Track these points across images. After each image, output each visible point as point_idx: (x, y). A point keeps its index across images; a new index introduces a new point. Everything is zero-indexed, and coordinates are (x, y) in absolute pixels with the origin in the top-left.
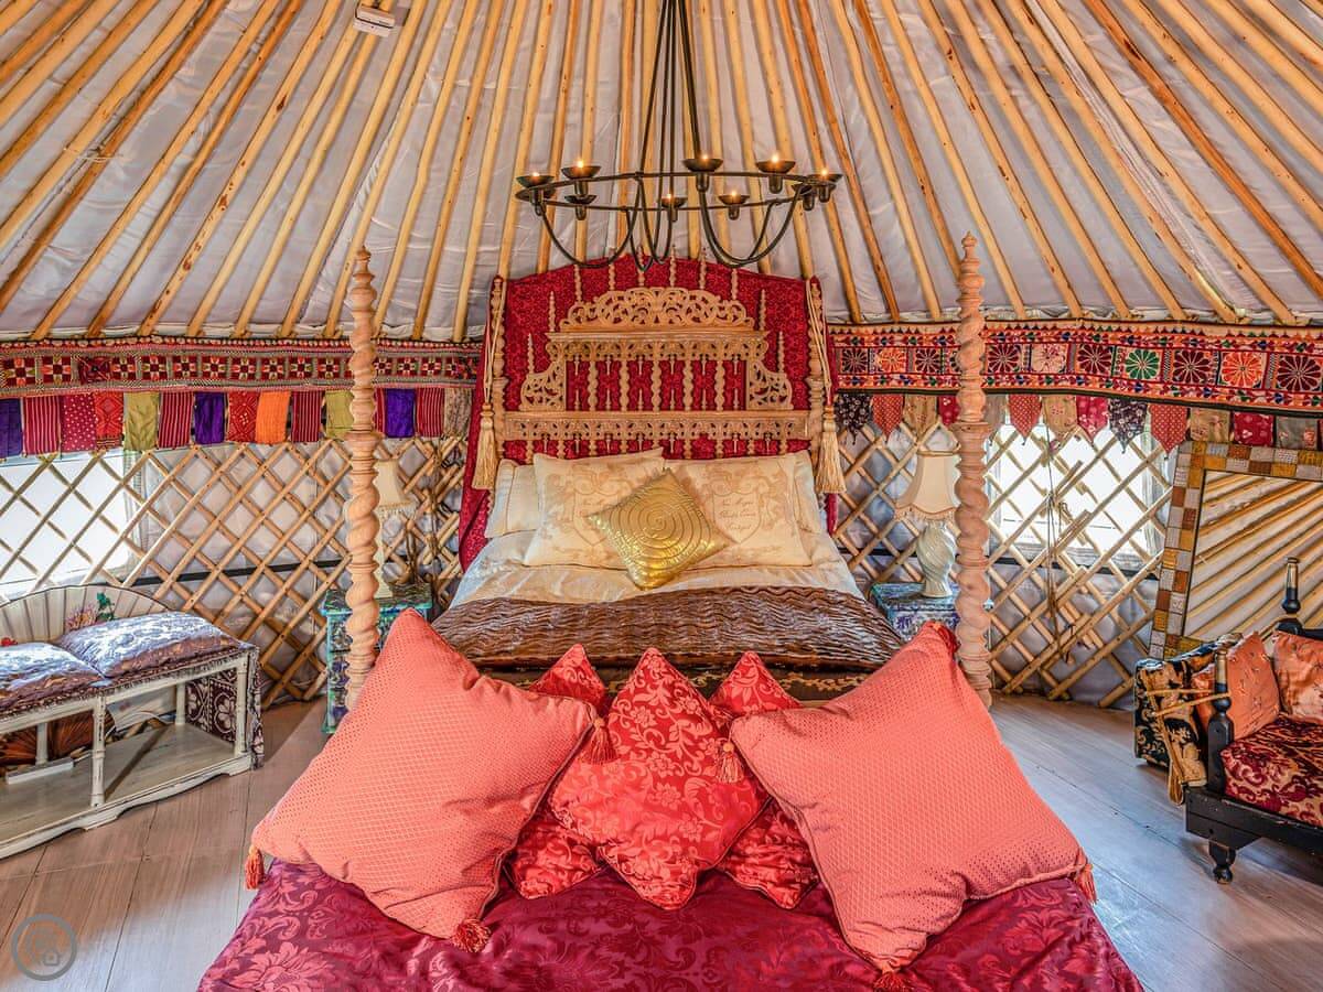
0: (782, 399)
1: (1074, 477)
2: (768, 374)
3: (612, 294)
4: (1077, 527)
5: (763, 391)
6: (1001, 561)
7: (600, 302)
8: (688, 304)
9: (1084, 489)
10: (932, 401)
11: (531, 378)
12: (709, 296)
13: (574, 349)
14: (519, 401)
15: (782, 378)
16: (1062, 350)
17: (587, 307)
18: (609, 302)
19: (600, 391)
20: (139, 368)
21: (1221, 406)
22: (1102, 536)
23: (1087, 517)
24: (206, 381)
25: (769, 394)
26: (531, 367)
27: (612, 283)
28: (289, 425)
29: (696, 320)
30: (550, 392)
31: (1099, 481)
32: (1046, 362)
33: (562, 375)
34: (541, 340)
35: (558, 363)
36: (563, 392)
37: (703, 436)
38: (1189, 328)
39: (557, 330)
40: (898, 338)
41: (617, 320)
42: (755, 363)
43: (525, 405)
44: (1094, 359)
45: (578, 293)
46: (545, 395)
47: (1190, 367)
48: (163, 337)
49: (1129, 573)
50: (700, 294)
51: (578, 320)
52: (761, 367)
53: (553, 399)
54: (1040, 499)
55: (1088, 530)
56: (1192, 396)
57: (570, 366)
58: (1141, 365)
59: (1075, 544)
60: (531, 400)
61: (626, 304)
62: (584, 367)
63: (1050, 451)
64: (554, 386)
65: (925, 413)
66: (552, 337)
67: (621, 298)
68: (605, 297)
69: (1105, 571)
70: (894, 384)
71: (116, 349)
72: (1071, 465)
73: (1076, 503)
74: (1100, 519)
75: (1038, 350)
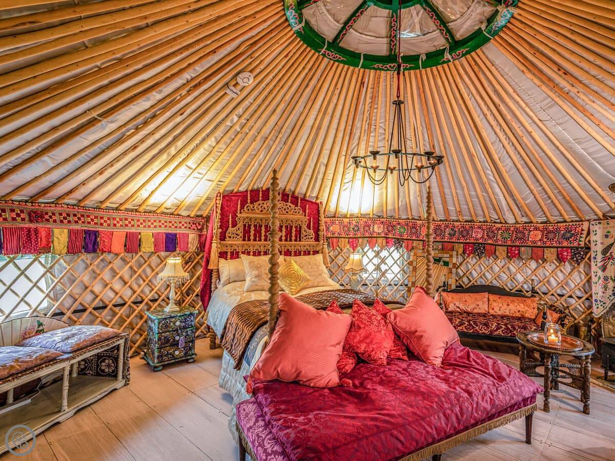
0: (311, 238)
1: (383, 261)
2: (308, 230)
3: (261, 202)
4: (383, 274)
5: (306, 236)
6: (363, 285)
7: (256, 204)
8: (285, 207)
9: (386, 264)
10: (347, 240)
11: (230, 229)
12: (291, 205)
13: (246, 220)
14: (226, 238)
15: (312, 231)
16: (382, 226)
17: (251, 206)
18: (259, 205)
19: (255, 235)
20: (57, 217)
21: (421, 240)
22: (390, 276)
23: (386, 270)
24: (89, 225)
26: (230, 225)
27: (260, 198)
28: (125, 246)
29: (287, 212)
30: (237, 234)
31: (390, 261)
32: (377, 229)
33: (242, 230)
34: (234, 216)
35: (240, 225)
36: (241, 235)
37: (288, 250)
38: (413, 221)
39: (241, 213)
40: (337, 222)
41: (262, 211)
42: (304, 227)
44: (390, 228)
45: (249, 201)
46: (235, 236)
47: (414, 231)
48: (67, 205)
49: (396, 285)
50: (289, 204)
51: (248, 210)
52: (306, 228)
53: (238, 237)
54: (374, 267)
55: (386, 275)
56: (414, 238)
57: (245, 226)
58: (402, 230)
59: (383, 278)
60: (230, 237)
61: (265, 206)
62: (250, 226)
63: (377, 254)
64: (238, 232)
65: (345, 243)
66: (239, 215)
67: (263, 204)
68: (258, 203)
69: (390, 285)
70: (336, 235)
71: (46, 209)
72: (383, 257)
73: (383, 267)
74: (390, 272)
75: (376, 226)
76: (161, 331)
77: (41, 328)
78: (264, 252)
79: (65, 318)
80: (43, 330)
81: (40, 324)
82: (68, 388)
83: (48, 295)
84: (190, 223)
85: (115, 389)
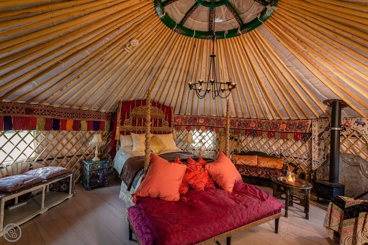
0: (167, 125)
1: (203, 138)
2: (165, 121)
3: (141, 106)
4: (203, 144)
5: (164, 124)
6: (193, 150)
7: (139, 107)
8: (154, 109)
9: (205, 139)
10: (185, 126)
11: (126, 120)
12: (157, 108)
13: (134, 115)
14: (123, 124)
15: (167, 122)
16: (203, 120)
17: (137, 108)
18: (141, 108)
19: (138, 123)
20: (39, 112)
21: (223, 128)
22: (207, 145)
23: (205, 143)
24: (55, 116)
25: (165, 124)
26: (126, 118)
27: (141, 104)
28: (73, 127)
29: (155, 112)
30: (129, 123)
31: (207, 138)
32: (201, 121)
33: (132, 120)
34: (128, 113)
35: (131, 118)
36: (132, 123)
37: (155, 131)
38: (219, 118)
39: (131, 112)
40: (180, 117)
41: (142, 111)
42: (163, 119)
43: (124, 125)
44: (207, 121)
45: (135, 105)
46: (128, 123)
47: (220, 122)
48: (45, 106)
49: (210, 150)
50: (156, 107)
51: (135, 110)
52: (164, 120)
53: (130, 124)
54: (199, 141)
55: (205, 145)
56: (220, 126)
57: (133, 118)
58: (213, 122)
59: (203, 147)
60: (126, 124)
61: (144, 108)
62: (136, 118)
63: (201, 134)
64: (130, 121)
65: (184, 128)
66: (130, 113)
67: (143, 107)
68: (140, 107)
69: (207, 150)
70: (180, 124)
71: (34, 107)
72: (203, 136)
73: (204, 141)
74: (207, 143)
75: (200, 120)
76: (91, 170)
77: (31, 167)
78: (143, 132)
79: (43, 162)
80: (32, 168)
81: (31, 165)
82: (44, 197)
83: (35, 151)
84: (105, 116)
85: (68, 199)
